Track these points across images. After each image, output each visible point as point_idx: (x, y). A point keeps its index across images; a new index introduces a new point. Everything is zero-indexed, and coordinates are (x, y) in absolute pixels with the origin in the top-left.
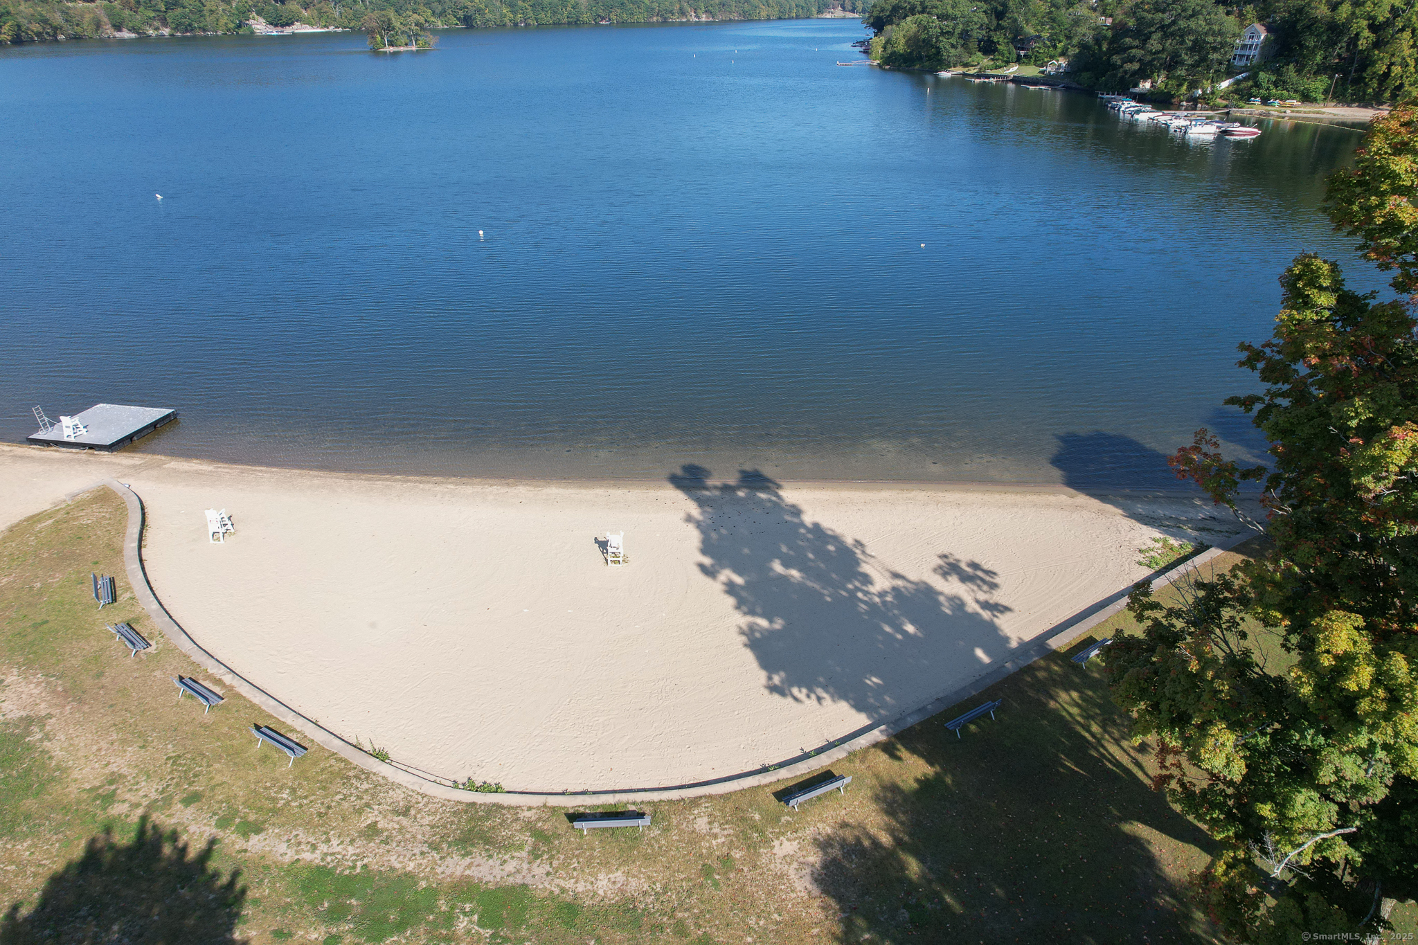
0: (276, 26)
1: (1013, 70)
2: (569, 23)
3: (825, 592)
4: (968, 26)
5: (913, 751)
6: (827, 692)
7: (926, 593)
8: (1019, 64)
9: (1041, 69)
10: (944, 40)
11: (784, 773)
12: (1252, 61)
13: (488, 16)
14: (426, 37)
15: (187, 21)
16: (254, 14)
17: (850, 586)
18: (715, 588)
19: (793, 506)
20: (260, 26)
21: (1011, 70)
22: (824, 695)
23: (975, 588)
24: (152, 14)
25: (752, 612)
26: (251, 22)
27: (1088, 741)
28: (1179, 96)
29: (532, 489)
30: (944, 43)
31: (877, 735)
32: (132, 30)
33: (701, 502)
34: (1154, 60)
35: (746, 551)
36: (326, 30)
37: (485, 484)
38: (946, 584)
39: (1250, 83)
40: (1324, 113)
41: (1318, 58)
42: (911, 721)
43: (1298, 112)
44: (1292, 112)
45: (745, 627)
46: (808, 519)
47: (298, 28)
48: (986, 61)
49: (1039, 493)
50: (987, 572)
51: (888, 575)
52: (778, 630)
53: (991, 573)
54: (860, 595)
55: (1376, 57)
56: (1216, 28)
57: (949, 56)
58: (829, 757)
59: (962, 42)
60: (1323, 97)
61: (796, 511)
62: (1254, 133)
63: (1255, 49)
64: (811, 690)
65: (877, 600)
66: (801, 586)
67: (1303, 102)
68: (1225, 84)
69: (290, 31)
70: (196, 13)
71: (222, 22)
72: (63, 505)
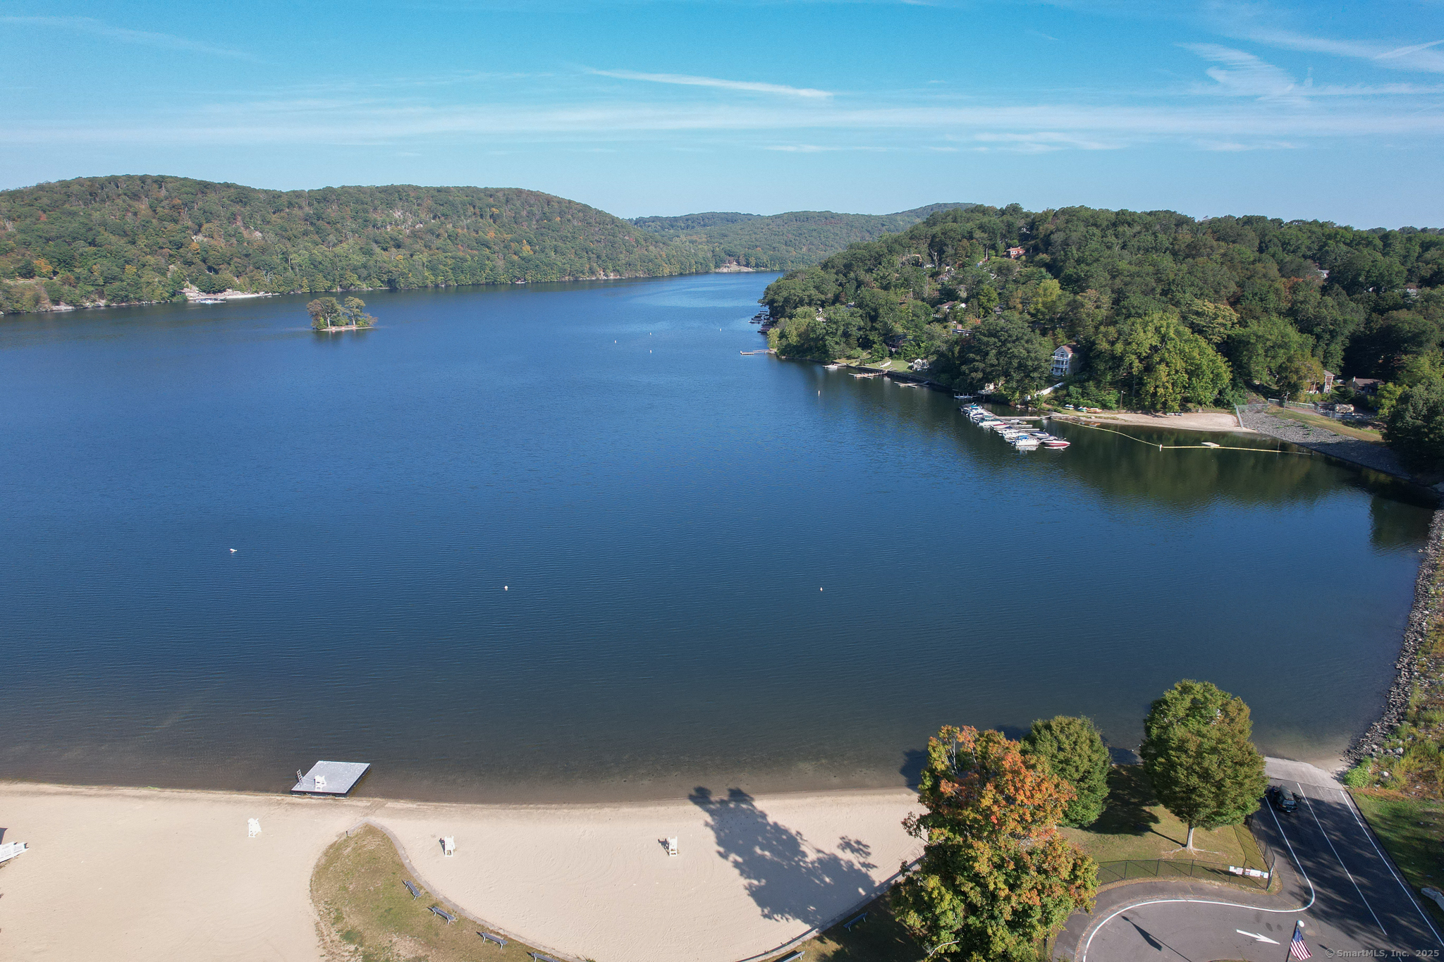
0: (209, 293)
1: (887, 365)
2: (487, 284)
3: (784, 863)
4: (848, 328)
5: (831, 939)
6: (790, 915)
7: (835, 860)
8: (892, 359)
9: (910, 364)
10: (830, 338)
11: (775, 954)
12: (1065, 373)
13: (412, 279)
14: (366, 317)
15: (123, 293)
16: (188, 283)
17: (796, 859)
18: (728, 865)
19: (761, 812)
20: (193, 294)
21: (886, 365)
22: (789, 917)
23: (858, 855)
24: (91, 288)
25: (749, 877)
26: (185, 290)
27: (906, 928)
28: (1014, 400)
29: (613, 809)
30: (830, 341)
31: (814, 933)
32: (71, 303)
33: (712, 813)
34: (992, 371)
35: (741, 842)
36: (256, 295)
37: (585, 808)
38: (843, 853)
39: (1065, 392)
40: (1118, 419)
41: (1109, 378)
42: (829, 925)
43: (1100, 417)
44: (1096, 417)
45: (747, 885)
46: (771, 820)
47: (230, 295)
48: (865, 355)
49: (892, 794)
50: (865, 846)
51: (814, 851)
52: (763, 886)
53: (866, 846)
54: (801, 863)
55: (1145, 381)
56: (1033, 355)
57: (834, 351)
58: (794, 945)
59: (844, 340)
60: (1116, 406)
61: (764, 816)
62: (1065, 445)
63: (1066, 364)
64: (783, 915)
65: (810, 865)
66: (771, 862)
67: (1103, 409)
68: (1046, 392)
69: (222, 298)
70: (133, 286)
71: (158, 292)
72: (344, 837)
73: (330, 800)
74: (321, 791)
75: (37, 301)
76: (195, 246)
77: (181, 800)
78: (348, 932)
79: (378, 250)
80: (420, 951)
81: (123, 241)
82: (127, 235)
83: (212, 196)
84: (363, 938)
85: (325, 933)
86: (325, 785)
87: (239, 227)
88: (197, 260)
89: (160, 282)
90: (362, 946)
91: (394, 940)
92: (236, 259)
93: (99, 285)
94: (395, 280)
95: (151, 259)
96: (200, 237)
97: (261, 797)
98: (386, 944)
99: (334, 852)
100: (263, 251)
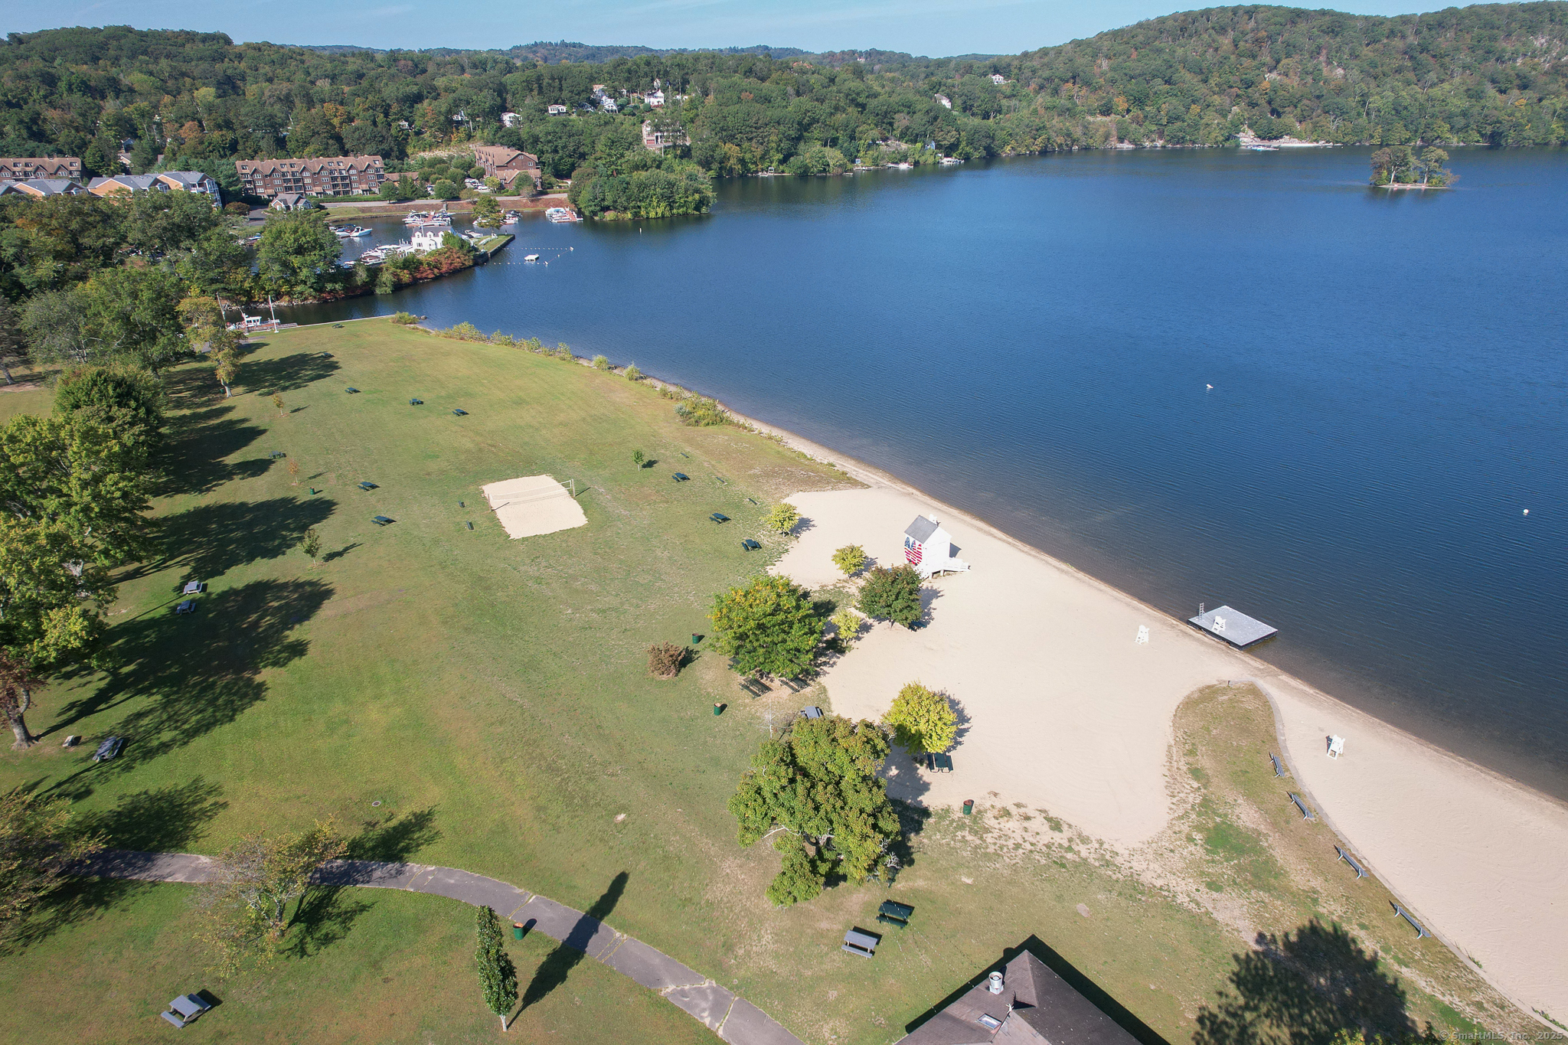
0: (1264, 139)
14: (1444, 174)
16: (1246, 126)
20: (1247, 140)
26: (1241, 134)
47: (1287, 143)
69: (1276, 145)
70: (1192, 127)
71: (1214, 135)
72: (1225, 685)
73: (1223, 645)
74: (1217, 633)
75: (1107, 137)
76: (1265, 84)
77: (1090, 585)
78: (1197, 769)
79: (1491, 91)
80: (1262, 826)
81: (1196, 80)
82: (1202, 73)
83: (1302, 26)
84: (1208, 781)
85: (1175, 758)
86: (1223, 629)
87: (1320, 63)
88: (1263, 102)
89: (1218, 124)
90: (1205, 788)
91: (1239, 801)
92: (1305, 102)
93: (1161, 125)
94: (1502, 133)
95: (1217, 100)
96: (1274, 75)
97: (1158, 614)
98: (1230, 800)
99: (1209, 693)
100: (1340, 91)
